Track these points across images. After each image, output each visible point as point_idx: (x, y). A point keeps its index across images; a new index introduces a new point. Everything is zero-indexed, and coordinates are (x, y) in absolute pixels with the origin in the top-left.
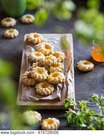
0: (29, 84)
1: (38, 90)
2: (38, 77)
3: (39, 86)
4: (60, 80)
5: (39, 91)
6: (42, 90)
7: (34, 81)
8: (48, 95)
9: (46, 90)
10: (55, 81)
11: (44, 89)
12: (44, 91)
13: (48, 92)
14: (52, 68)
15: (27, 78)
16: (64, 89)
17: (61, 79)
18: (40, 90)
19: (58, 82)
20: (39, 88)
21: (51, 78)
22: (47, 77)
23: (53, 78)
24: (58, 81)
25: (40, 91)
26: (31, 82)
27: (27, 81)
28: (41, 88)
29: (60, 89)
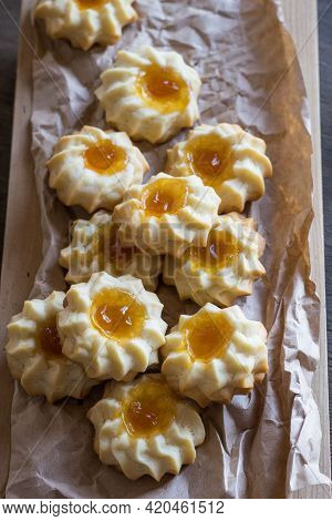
0: (50, 393)
1: (103, 445)
2: (102, 363)
3: (108, 414)
4: (241, 382)
5: (109, 452)
6: (133, 446)
8: (168, 476)
9: (152, 453)
10: (207, 390)
11: (141, 444)
12: (142, 459)
13: (164, 461)
15: (34, 352)
16: (264, 428)
17: (243, 370)
18: (120, 448)
19: (226, 394)
20: (110, 435)
21: (181, 364)
22: (161, 352)
23: (196, 366)
24: (227, 386)
26: (60, 380)
27: (38, 376)
28: (125, 438)
29: (240, 428)
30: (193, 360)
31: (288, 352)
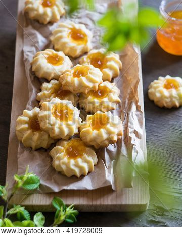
0: (34, 145)
1: (57, 163)
3: (58, 151)
4: (112, 137)
5: (59, 166)
6: (69, 163)
7: (46, 137)
8: (83, 176)
9: (77, 165)
11: (72, 161)
12: (73, 167)
13: (81, 169)
14: (90, 98)
15: (28, 129)
16: (121, 158)
17: (114, 133)
18: (64, 163)
19: (107, 142)
20: (59, 159)
21: (88, 132)
22: (79, 129)
24: (107, 139)
25: (64, 167)
26: (39, 139)
27: (29, 138)
28: (66, 159)
29: (111, 158)
30: (93, 130)
31: (130, 130)
